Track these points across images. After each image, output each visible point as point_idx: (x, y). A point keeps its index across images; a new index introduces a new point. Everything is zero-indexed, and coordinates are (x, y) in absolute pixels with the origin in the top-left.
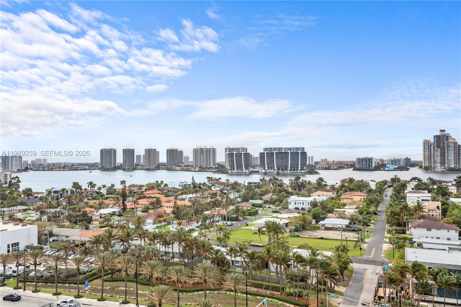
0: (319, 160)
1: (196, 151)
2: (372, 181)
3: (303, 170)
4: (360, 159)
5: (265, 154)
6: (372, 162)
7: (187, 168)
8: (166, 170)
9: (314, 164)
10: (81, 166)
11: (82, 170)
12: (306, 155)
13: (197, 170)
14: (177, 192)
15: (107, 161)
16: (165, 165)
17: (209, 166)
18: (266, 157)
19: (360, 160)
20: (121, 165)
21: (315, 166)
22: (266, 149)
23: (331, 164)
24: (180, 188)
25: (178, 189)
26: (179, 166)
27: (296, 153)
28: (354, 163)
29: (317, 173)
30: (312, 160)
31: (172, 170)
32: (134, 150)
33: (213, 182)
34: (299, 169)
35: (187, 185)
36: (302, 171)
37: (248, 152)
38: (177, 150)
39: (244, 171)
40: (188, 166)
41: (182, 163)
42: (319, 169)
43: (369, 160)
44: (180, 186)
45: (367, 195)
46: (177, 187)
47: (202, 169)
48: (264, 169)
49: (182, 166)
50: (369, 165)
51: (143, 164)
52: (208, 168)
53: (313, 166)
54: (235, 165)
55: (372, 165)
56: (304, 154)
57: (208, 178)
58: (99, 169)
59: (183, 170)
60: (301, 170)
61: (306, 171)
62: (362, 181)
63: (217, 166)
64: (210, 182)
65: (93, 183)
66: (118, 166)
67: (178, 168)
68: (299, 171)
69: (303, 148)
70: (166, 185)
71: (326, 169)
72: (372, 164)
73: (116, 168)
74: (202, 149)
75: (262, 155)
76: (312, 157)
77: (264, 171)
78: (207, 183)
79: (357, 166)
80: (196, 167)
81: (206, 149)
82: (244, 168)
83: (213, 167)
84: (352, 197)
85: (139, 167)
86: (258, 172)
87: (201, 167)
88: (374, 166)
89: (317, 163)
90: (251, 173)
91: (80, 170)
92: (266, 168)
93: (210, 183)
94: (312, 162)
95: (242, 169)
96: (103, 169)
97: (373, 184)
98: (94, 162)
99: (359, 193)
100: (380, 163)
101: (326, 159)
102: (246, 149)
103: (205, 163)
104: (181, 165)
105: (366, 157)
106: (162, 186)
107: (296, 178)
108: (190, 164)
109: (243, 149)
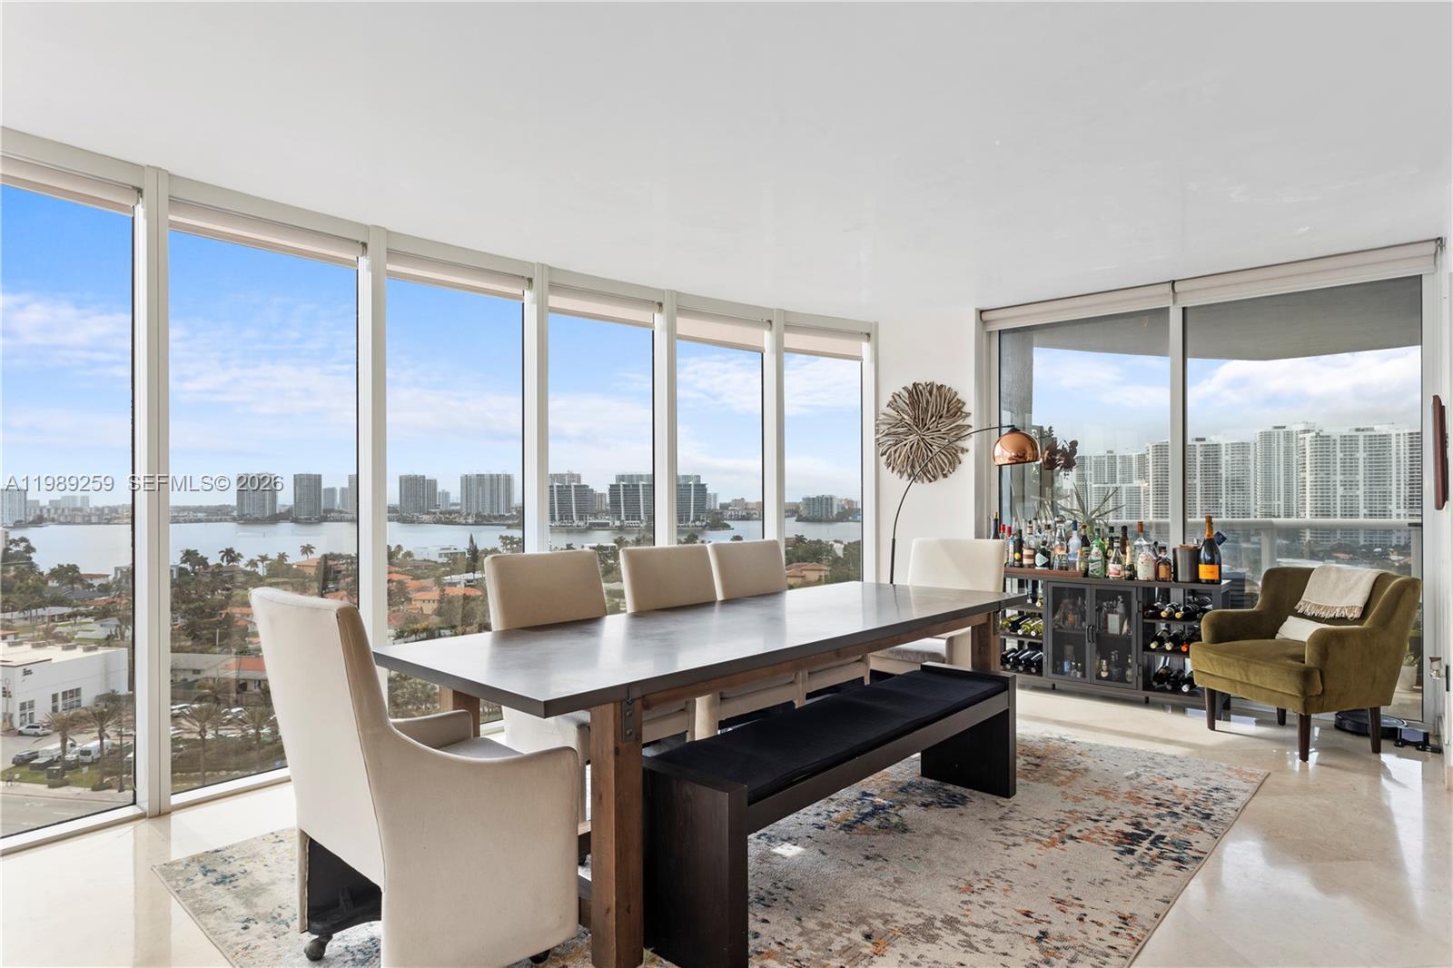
0: (727, 500)
1: (467, 482)
2: (836, 541)
3: (699, 520)
4: (809, 499)
5: (621, 488)
6: (831, 505)
7: (449, 518)
8: (398, 521)
9: (718, 508)
10: (186, 514)
11: (191, 522)
12: (706, 490)
13: (470, 521)
14: (437, 569)
15: (254, 501)
16: (397, 511)
17: (496, 514)
18: (622, 494)
19: (810, 502)
20: (289, 511)
21: (721, 513)
22: (621, 478)
23: (752, 509)
24: (444, 560)
25: (436, 562)
26: (428, 513)
27: (685, 486)
28: (797, 506)
29: (727, 527)
30: (715, 501)
31: (413, 522)
32: (320, 476)
33: (515, 546)
34: (692, 518)
35: (457, 553)
36: (698, 523)
37: (583, 483)
38: (424, 477)
39: (575, 524)
40: (450, 513)
41: (437, 507)
42: (731, 519)
43: (826, 502)
44: (440, 555)
45: (829, 568)
46: (434, 558)
47: (482, 520)
48: (619, 519)
49: (435, 513)
50: (827, 510)
51: (341, 508)
52: (495, 518)
53: (717, 514)
54: (556, 512)
55: (831, 512)
56: (701, 489)
57: (501, 537)
58: (234, 520)
59: (438, 522)
60: (694, 521)
61: (704, 523)
62: (819, 542)
63: (515, 513)
64: (509, 546)
65: (233, 552)
66: (280, 513)
67: (425, 517)
68: (690, 524)
69: (698, 477)
70: (409, 554)
71: (743, 518)
72: (831, 508)
73: (276, 518)
74: (480, 477)
75: (613, 489)
76: (715, 496)
77: (618, 523)
78: (501, 549)
79: (804, 513)
80: (468, 514)
81: (491, 476)
82: (574, 517)
83: (507, 515)
84: (804, 573)
85: (332, 514)
86: (607, 524)
87: (478, 515)
88: (835, 512)
89: (724, 507)
90: (592, 527)
91: (185, 522)
92: (623, 518)
93: (507, 549)
94: (715, 505)
95: (572, 519)
96: (245, 519)
97: (839, 549)
98: (217, 504)
99: (814, 565)
100: (847, 507)
101: (743, 499)
102: (579, 477)
103: (488, 506)
104: (433, 510)
105: (820, 494)
106: (400, 556)
107: (689, 536)
108: (453, 508)
109: (572, 476)
